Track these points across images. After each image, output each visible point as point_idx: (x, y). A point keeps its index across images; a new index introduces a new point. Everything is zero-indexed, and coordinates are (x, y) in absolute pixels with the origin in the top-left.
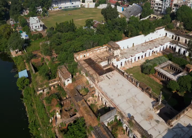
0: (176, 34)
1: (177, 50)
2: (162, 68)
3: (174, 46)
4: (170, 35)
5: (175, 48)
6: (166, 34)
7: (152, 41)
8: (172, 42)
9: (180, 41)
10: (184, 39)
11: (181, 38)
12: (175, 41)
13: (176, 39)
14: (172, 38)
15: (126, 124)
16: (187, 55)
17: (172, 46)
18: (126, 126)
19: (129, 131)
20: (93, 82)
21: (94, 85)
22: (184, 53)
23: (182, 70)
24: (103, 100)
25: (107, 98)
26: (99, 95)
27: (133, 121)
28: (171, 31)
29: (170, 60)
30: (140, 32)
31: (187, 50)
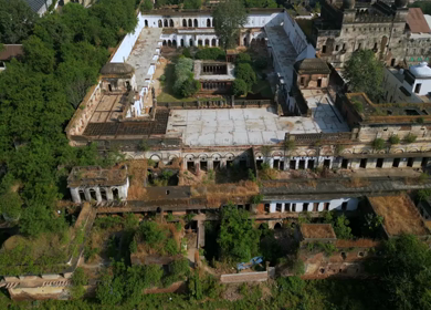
0: (164, 16)
1: (179, 44)
2: (202, 73)
3: (171, 38)
4: (154, 20)
5: (175, 42)
6: (146, 22)
7: (137, 42)
8: (166, 32)
9: (176, 26)
10: (181, 19)
11: (175, 20)
12: (168, 27)
13: (166, 25)
14: (160, 25)
15: (276, 155)
16: (196, 43)
17: (167, 39)
18: (276, 158)
19: (282, 163)
20: (174, 149)
21: (177, 153)
22: (191, 42)
23: (223, 63)
24: (210, 162)
25: (224, 148)
26: (197, 162)
27: (292, 138)
28: (155, 13)
29: (197, 58)
30: (121, 31)
31: (195, 35)
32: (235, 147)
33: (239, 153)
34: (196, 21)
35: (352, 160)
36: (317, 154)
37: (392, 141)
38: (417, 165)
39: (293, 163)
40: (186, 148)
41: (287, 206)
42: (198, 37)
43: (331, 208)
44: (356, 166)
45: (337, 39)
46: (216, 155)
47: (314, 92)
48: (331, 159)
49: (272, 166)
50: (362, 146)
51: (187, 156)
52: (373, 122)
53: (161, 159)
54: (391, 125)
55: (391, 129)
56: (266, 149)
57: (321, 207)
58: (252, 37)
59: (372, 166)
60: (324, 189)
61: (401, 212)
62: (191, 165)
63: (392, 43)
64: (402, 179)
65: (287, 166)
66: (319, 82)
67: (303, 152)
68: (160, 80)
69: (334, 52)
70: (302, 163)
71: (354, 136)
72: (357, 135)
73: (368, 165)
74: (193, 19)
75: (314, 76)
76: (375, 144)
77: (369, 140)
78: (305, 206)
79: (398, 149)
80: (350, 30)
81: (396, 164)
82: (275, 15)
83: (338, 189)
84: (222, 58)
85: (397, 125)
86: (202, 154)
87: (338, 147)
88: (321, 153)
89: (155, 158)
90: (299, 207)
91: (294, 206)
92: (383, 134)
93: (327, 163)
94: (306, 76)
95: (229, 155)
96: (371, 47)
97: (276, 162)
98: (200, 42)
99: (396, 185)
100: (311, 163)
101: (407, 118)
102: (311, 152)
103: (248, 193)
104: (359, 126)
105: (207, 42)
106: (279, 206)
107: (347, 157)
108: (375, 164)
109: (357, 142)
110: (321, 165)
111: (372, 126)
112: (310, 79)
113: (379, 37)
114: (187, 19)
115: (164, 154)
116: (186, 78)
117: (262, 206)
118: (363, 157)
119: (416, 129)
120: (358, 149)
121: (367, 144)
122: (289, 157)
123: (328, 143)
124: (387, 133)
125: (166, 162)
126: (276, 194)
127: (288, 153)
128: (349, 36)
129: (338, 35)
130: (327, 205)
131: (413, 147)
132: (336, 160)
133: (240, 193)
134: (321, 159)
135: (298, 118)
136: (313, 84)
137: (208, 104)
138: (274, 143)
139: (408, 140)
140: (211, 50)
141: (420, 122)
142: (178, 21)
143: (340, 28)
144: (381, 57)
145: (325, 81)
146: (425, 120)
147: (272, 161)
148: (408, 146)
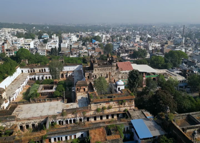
0: (30, 68)
1: (37, 79)
2: (42, 90)
3: (33, 77)
4: (26, 70)
5: (35, 78)
6: (22, 71)
7: (16, 79)
8: (30, 75)
9: (36, 72)
11: (35, 69)
12: (32, 73)
13: (31, 72)
14: (29, 72)
15: (59, 119)
16: (45, 78)
17: (31, 77)
18: (60, 120)
19: (62, 122)
20: (12, 121)
21: (14, 122)
22: (42, 78)
23: (52, 85)
24: (30, 125)
25: (36, 118)
26: (24, 125)
27: (65, 111)
28: (26, 67)
29: (41, 84)
30: (6, 75)
31: (44, 75)
32: (41, 117)
33: (43, 120)
34: (45, 69)
35: (90, 117)
36: (76, 117)
37: (103, 109)
38: (115, 117)
39: (67, 121)
40: (18, 120)
41: (59, 139)
42: (45, 76)
43: (77, 137)
44: (92, 120)
45: (93, 74)
46: (32, 122)
47: (82, 93)
48: (82, 118)
49: (58, 124)
50: (93, 112)
51: (19, 123)
52: (95, 102)
53: (7, 126)
54: (102, 102)
55: (102, 104)
56: (54, 117)
57: (73, 137)
58: (69, 75)
59: (98, 119)
60: (74, 129)
61: (99, 134)
62: (21, 127)
63: (113, 74)
64: (104, 122)
65: (64, 123)
66: (84, 89)
67: (70, 116)
68: (23, 94)
69: (92, 78)
70: (71, 121)
71: (89, 108)
72: (90, 107)
73: (97, 119)
74: (43, 69)
75: (82, 87)
76: (97, 110)
77: (95, 109)
78: (66, 138)
79: (107, 112)
80: (97, 70)
81: (107, 118)
82: (78, 66)
83: (79, 129)
84: (52, 83)
85: (104, 102)
86: (26, 122)
87: (84, 113)
88: (78, 116)
89: (4, 126)
90: (64, 138)
91: (61, 138)
92: (100, 106)
93: (81, 120)
94: (79, 88)
95: (38, 121)
96: (106, 76)
97: (60, 122)
98: (46, 78)
99: (101, 125)
100: (74, 120)
101: (107, 99)
102: (73, 116)
103: (41, 135)
104: (90, 104)
105: (49, 77)
106: (55, 139)
107: (88, 117)
108: (100, 118)
109: (90, 110)
110: (78, 121)
111: (95, 103)
112: (80, 89)
113: (108, 72)
114: (41, 69)
115: (8, 123)
116: (33, 92)
117: (48, 140)
118: (94, 116)
119: (111, 103)
120: (91, 113)
121: (95, 110)
122: (64, 119)
123: (80, 111)
124: (101, 106)
125: (9, 127)
126: (53, 134)
127: (64, 117)
128: (97, 72)
129: (93, 72)
130: (75, 136)
131: (112, 110)
132: (84, 118)
133: (37, 136)
134: (78, 119)
135: (72, 103)
136: (82, 90)
137: (35, 101)
138: (58, 114)
139: (109, 108)
140: (48, 80)
141: (112, 101)
142: (37, 70)
143: (93, 69)
144: (110, 79)
145: (86, 89)
146: (113, 100)
147: (58, 122)
148: (110, 110)
